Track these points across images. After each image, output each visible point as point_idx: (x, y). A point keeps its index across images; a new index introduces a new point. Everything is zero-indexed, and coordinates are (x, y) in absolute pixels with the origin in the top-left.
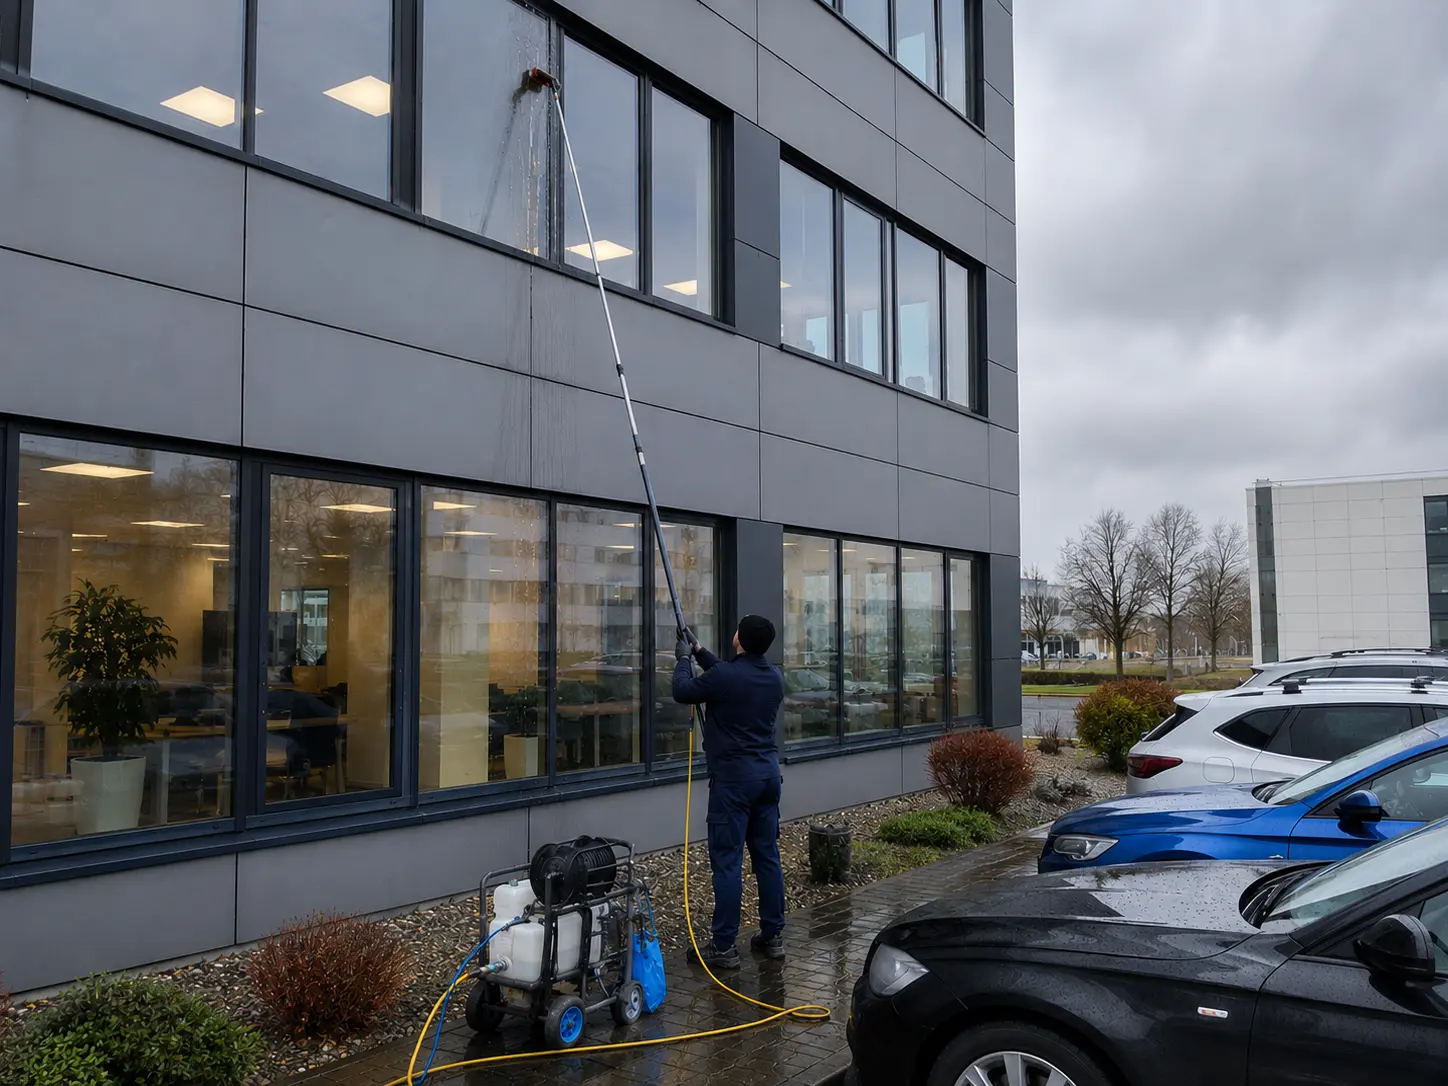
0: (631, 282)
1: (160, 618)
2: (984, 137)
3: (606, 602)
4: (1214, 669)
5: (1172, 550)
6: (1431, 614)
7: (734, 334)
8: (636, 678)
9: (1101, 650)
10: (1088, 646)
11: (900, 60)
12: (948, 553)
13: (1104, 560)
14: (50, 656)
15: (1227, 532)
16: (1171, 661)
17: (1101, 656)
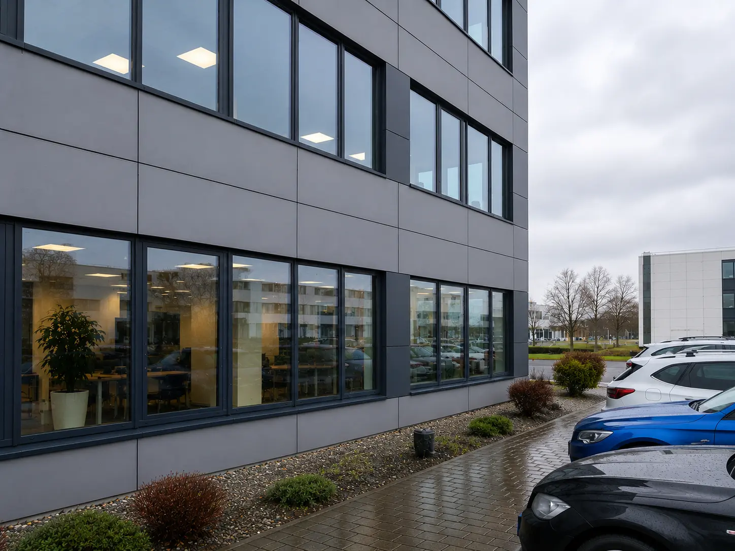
0: (333, 151)
1: (95, 321)
2: (512, 76)
3: (320, 313)
4: (618, 346)
5: (598, 288)
6: (723, 318)
7: (385, 178)
8: (335, 351)
9: (563, 337)
10: (556, 335)
11: (470, 34)
12: (491, 290)
13: (565, 293)
14: (40, 340)
15: (625, 279)
16: (596, 343)
17: (562, 339)
